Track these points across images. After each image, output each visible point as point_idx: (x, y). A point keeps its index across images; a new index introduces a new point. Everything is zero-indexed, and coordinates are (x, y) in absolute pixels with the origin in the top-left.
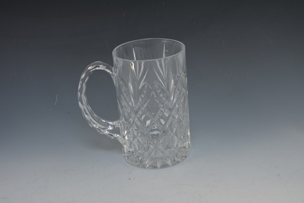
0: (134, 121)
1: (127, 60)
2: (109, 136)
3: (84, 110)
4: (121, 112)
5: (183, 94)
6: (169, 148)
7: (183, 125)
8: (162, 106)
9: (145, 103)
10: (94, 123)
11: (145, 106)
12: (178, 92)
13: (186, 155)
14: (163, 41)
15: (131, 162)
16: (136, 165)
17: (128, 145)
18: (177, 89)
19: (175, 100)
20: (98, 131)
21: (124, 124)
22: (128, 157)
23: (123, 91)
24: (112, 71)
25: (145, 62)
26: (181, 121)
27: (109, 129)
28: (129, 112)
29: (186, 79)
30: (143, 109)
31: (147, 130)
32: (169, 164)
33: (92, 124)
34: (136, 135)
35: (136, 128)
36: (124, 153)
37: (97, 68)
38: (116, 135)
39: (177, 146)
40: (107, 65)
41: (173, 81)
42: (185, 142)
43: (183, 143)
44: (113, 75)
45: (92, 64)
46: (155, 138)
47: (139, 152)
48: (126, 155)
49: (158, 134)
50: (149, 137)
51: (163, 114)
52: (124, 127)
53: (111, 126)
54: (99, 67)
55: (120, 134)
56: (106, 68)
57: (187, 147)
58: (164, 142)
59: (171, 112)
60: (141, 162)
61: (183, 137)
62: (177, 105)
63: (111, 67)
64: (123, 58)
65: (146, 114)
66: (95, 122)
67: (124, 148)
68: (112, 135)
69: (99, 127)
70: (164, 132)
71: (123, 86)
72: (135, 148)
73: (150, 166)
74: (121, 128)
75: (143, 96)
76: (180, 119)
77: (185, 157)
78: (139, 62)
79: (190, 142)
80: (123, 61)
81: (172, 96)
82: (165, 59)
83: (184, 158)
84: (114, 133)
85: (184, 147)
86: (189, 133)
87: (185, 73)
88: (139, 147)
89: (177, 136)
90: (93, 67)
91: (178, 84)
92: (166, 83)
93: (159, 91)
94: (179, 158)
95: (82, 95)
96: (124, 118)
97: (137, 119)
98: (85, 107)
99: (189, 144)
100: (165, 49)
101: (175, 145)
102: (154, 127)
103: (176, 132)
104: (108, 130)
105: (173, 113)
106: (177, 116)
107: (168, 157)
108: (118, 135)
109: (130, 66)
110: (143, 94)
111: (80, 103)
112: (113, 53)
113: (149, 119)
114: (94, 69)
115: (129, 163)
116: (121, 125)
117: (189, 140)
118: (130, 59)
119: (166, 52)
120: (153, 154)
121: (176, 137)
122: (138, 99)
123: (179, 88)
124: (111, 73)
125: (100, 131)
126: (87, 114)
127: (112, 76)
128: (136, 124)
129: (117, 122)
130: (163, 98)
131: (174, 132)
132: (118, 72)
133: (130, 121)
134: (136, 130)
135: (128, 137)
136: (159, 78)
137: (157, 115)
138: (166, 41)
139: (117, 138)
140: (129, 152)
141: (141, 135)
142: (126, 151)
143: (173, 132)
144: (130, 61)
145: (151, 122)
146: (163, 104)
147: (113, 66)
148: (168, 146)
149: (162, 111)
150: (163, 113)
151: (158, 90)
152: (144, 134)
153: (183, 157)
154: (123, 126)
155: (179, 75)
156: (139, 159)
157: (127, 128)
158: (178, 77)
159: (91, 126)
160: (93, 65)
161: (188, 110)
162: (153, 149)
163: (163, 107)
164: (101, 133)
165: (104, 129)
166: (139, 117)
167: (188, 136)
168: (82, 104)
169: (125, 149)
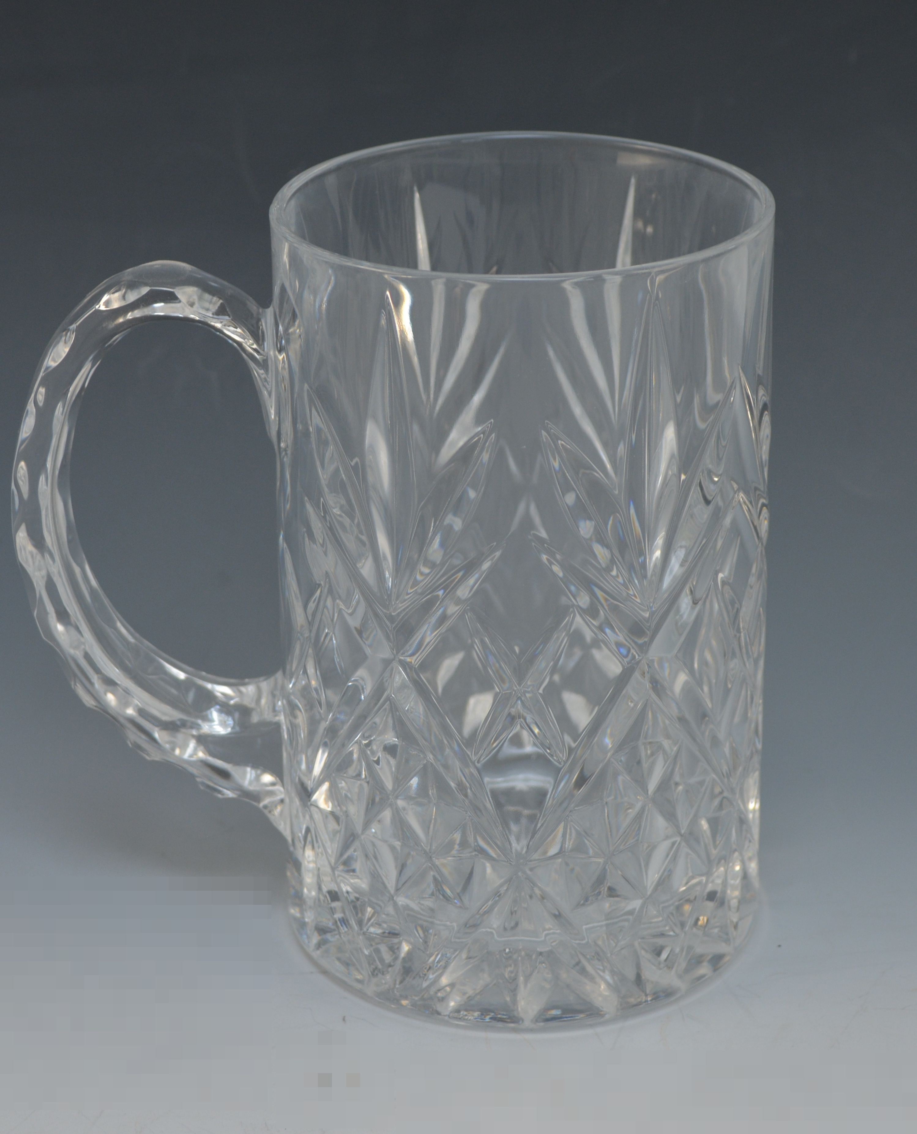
0: (379, 690)
1: (366, 266)
2: (204, 778)
3: (51, 586)
4: (299, 617)
5: (735, 530)
6: (612, 892)
7: (715, 741)
8: (584, 600)
9: (469, 568)
10: (110, 683)
11: (463, 592)
12: (704, 513)
13: (722, 948)
14: (625, 160)
15: (337, 968)
16: (370, 990)
17: (332, 848)
18: (694, 494)
19: (675, 567)
20: (133, 736)
21: (310, 706)
22: (322, 930)
23: (324, 476)
24: (257, 336)
25: (495, 287)
26: (703, 716)
27: (206, 728)
28: (354, 623)
29: (766, 430)
30: (453, 609)
31: (464, 760)
32: (598, 1002)
33: (98, 685)
34: (389, 784)
35: (391, 738)
36: (299, 899)
37: (159, 309)
38: (250, 773)
39: (664, 881)
40: (231, 289)
41: (670, 433)
42: (725, 859)
43: (710, 863)
44: (264, 365)
45: (129, 274)
46: (517, 817)
47: (401, 900)
48: (309, 917)
49: (540, 795)
50: (477, 809)
51: (587, 659)
52: (313, 723)
53: (226, 709)
54: (170, 298)
55: (277, 771)
56: (221, 312)
57: (734, 894)
58: (579, 848)
59: (644, 648)
60: (407, 971)
61: (714, 823)
62: (685, 602)
63: (253, 306)
64: (343, 250)
65: (469, 649)
66: (114, 672)
67: (297, 865)
68: (224, 774)
69: (141, 712)
70: (581, 781)
71: (323, 443)
72: (375, 877)
73: (467, 1006)
74: (293, 728)
75: (457, 524)
76: (697, 704)
77: (717, 960)
78: (450, 286)
79: (753, 866)
80: (339, 269)
81: (660, 541)
82: (627, 276)
83: (704, 969)
84: (241, 761)
85: (712, 896)
86: (753, 805)
87: (757, 383)
88: (402, 868)
89: (671, 816)
90: (133, 297)
91: (708, 461)
92: (622, 449)
93: (570, 499)
94: (669, 964)
95: (44, 486)
96: (318, 662)
97: (401, 676)
98: (57, 569)
99: (745, 875)
100: (638, 213)
101: (652, 877)
102: (516, 740)
103: (665, 784)
104: (203, 740)
105: (654, 652)
106: (682, 678)
107: (599, 956)
108: (267, 778)
109: (383, 304)
110: (456, 510)
111: (22, 537)
112: (275, 210)
113: (485, 686)
114: (137, 314)
115: (325, 972)
116: (292, 707)
117: (752, 849)
118: (391, 262)
119: (638, 237)
120: (495, 922)
121: (660, 822)
122: (423, 542)
123: (711, 490)
124: (249, 345)
125: (141, 740)
126: (63, 616)
127: (258, 373)
128: (394, 708)
129: (265, 685)
130: (599, 550)
131: (652, 785)
132: (295, 346)
133: (357, 690)
134: (391, 750)
135: (333, 795)
136: (577, 410)
137: (543, 664)
138: (644, 161)
139: (256, 797)
140: (334, 896)
141: (423, 788)
142: (309, 892)
143: (641, 782)
144: (388, 273)
145: (499, 703)
146: (588, 584)
147: (265, 301)
148: (601, 880)
149: (576, 638)
150: (586, 648)
151: (567, 488)
152: (443, 788)
153: (697, 961)
154: (301, 719)
155: (714, 397)
156: (394, 950)
157: (332, 731)
158: (707, 409)
159: (88, 701)
160: (132, 286)
161: (760, 647)
162: (497, 894)
163: (592, 611)
164: (155, 756)
165: (171, 727)
166: (414, 660)
167: (742, 821)
168: (38, 541)
169: (309, 879)
